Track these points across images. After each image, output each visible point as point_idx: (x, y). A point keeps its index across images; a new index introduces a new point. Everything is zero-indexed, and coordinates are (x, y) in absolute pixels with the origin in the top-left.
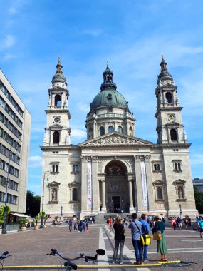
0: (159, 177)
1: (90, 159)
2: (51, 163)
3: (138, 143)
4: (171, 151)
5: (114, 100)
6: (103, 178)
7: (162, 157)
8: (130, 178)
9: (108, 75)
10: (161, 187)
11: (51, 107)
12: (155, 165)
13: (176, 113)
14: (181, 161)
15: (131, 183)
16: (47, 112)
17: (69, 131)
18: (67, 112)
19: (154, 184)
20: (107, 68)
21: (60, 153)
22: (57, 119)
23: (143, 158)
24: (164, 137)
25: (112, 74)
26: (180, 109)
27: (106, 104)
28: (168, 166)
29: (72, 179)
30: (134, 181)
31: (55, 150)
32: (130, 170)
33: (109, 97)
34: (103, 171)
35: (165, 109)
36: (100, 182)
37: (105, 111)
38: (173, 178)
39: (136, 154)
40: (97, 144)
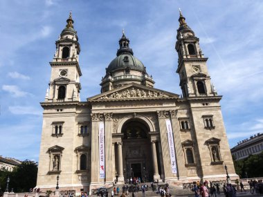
0: (187, 136)
1: (103, 117)
2: (53, 123)
3: (161, 96)
4: (200, 105)
5: (131, 63)
6: (119, 140)
7: (190, 113)
8: (153, 139)
9: (124, 42)
10: (191, 148)
11: (57, 59)
12: (182, 123)
13: (201, 65)
14: (212, 116)
15: (154, 145)
16: (52, 65)
17: (78, 86)
18: (76, 64)
19: (184, 145)
20: (124, 36)
21: (65, 110)
22: (64, 73)
23: (169, 114)
24: (191, 90)
25: (129, 41)
26: (205, 60)
27: (122, 66)
28: (198, 123)
29: (79, 142)
30: (158, 143)
31: (59, 107)
32: (152, 129)
33: (126, 60)
34: (119, 131)
35: (188, 61)
36: (116, 145)
37: (122, 73)
38: (205, 136)
39: (160, 109)
40: (111, 98)
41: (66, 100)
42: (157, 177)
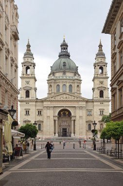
1: (49, 108)
2: (25, 109)
3: (78, 99)
4: (99, 103)
5: (67, 66)
6: (56, 119)
7: (93, 107)
8: (73, 119)
9: (64, 46)
13: (104, 80)
14: (104, 109)
15: (73, 122)
16: (21, 78)
17: (36, 90)
18: (34, 78)
19: (87, 122)
20: (64, 41)
21: (30, 103)
23: (82, 108)
24: (95, 95)
26: (107, 78)
27: (61, 69)
28: (96, 112)
32: (73, 114)
33: (64, 64)
34: (57, 115)
36: (55, 121)
37: (61, 74)
38: (99, 119)
40: (53, 99)
41: (30, 98)
42: (72, 135)
